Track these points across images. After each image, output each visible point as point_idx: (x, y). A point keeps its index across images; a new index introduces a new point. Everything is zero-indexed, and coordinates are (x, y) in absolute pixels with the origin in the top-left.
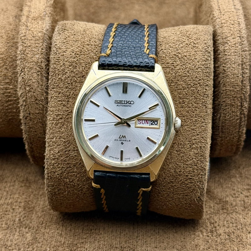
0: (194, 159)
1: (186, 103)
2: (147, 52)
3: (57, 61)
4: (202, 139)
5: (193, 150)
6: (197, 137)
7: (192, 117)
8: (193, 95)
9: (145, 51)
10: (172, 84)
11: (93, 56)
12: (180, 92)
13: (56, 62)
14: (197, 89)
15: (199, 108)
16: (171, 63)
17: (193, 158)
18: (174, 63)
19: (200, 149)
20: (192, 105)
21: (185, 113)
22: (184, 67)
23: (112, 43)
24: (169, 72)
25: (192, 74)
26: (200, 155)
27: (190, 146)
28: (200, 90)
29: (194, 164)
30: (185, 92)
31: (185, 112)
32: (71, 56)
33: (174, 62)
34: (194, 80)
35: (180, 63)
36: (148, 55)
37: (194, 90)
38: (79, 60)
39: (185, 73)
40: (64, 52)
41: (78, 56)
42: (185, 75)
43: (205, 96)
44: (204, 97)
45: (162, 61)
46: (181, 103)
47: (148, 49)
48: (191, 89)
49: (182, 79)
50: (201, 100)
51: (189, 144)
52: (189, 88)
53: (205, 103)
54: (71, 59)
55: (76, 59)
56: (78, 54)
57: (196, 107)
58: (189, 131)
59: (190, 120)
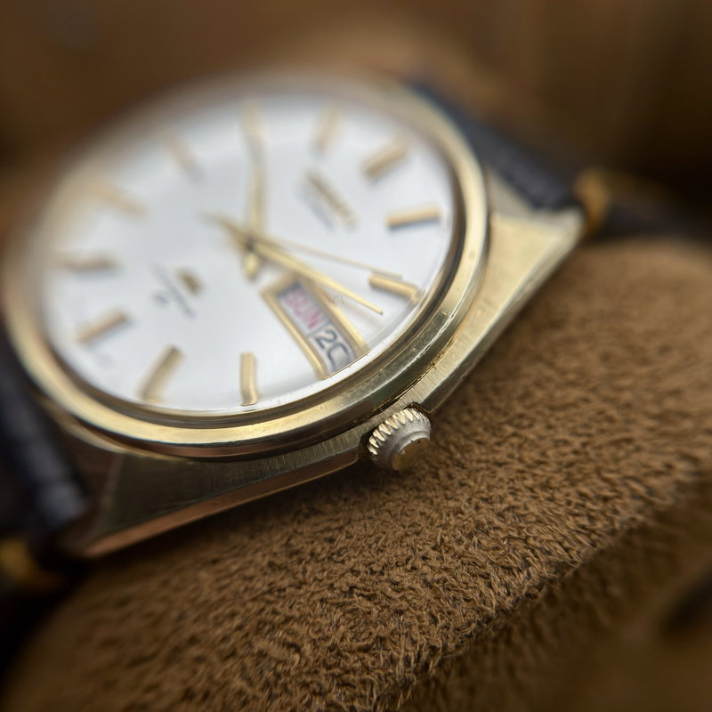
0: (296, 656)
4: (426, 618)
5: (338, 616)
6: (418, 586)
15: (552, 500)
17: (298, 650)
21: (479, 461)
26: (337, 671)
27: (352, 587)
28: (638, 448)
31: (484, 458)
43: (634, 485)
44: (626, 484)
50: (599, 482)
51: (357, 573)
53: (603, 512)
57: (546, 486)
58: (418, 533)
59: (469, 500)
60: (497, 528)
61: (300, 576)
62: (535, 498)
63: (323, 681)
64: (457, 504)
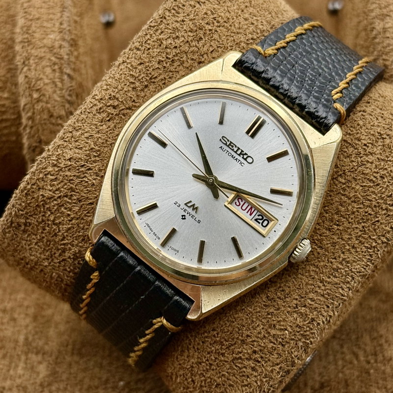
0: (286, 332)
1: (341, 228)
2: (335, 97)
3: (176, 8)
4: (325, 307)
5: (295, 315)
6: (319, 298)
7: (335, 258)
8: (364, 222)
9: (333, 92)
10: (340, 179)
11: (241, 42)
12: (345, 202)
13: (174, 9)
14: (377, 217)
15: (357, 252)
16: (364, 142)
17: (286, 330)
18: (368, 147)
19: (309, 323)
20: (349, 238)
21: (327, 244)
22: (382, 164)
23: (288, 43)
24: (351, 155)
25: (387, 186)
26: (302, 333)
27: (296, 305)
28: (381, 223)
29: (281, 340)
30: (354, 207)
31: (329, 242)
32: (205, 16)
33: (370, 145)
34: (382, 198)
35: (381, 153)
36: (335, 102)
37: (370, 214)
38: (213, 31)
39: (375, 174)
40: (199, 3)
41: (216, 24)
42: (374, 179)
43: (382, 238)
44: (380, 239)
45: (351, 129)
46: (332, 221)
47: (341, 92)
48: (366, 210)
49: (363, 182)
50: (371, 241)
51: (297, 299)
52: (364, 205)
53: (374, 252)
54: (201, 22)
55: (210, 28)
56: (218, 22)
57: (353, 247)
58: (313, 278)
59: (328, 260)
60: (340, 269)
61: (276, 306)
62: (351, 253)
63: (298, 337)
64: (324, 263)
